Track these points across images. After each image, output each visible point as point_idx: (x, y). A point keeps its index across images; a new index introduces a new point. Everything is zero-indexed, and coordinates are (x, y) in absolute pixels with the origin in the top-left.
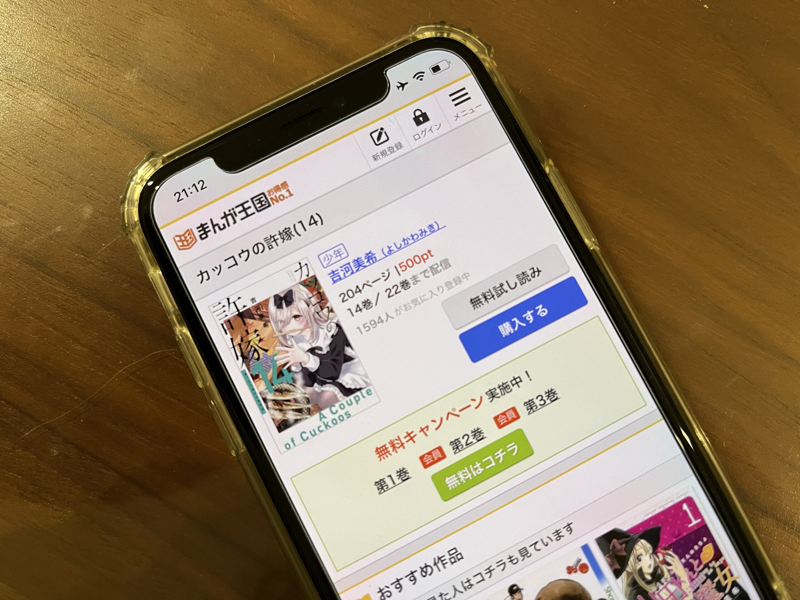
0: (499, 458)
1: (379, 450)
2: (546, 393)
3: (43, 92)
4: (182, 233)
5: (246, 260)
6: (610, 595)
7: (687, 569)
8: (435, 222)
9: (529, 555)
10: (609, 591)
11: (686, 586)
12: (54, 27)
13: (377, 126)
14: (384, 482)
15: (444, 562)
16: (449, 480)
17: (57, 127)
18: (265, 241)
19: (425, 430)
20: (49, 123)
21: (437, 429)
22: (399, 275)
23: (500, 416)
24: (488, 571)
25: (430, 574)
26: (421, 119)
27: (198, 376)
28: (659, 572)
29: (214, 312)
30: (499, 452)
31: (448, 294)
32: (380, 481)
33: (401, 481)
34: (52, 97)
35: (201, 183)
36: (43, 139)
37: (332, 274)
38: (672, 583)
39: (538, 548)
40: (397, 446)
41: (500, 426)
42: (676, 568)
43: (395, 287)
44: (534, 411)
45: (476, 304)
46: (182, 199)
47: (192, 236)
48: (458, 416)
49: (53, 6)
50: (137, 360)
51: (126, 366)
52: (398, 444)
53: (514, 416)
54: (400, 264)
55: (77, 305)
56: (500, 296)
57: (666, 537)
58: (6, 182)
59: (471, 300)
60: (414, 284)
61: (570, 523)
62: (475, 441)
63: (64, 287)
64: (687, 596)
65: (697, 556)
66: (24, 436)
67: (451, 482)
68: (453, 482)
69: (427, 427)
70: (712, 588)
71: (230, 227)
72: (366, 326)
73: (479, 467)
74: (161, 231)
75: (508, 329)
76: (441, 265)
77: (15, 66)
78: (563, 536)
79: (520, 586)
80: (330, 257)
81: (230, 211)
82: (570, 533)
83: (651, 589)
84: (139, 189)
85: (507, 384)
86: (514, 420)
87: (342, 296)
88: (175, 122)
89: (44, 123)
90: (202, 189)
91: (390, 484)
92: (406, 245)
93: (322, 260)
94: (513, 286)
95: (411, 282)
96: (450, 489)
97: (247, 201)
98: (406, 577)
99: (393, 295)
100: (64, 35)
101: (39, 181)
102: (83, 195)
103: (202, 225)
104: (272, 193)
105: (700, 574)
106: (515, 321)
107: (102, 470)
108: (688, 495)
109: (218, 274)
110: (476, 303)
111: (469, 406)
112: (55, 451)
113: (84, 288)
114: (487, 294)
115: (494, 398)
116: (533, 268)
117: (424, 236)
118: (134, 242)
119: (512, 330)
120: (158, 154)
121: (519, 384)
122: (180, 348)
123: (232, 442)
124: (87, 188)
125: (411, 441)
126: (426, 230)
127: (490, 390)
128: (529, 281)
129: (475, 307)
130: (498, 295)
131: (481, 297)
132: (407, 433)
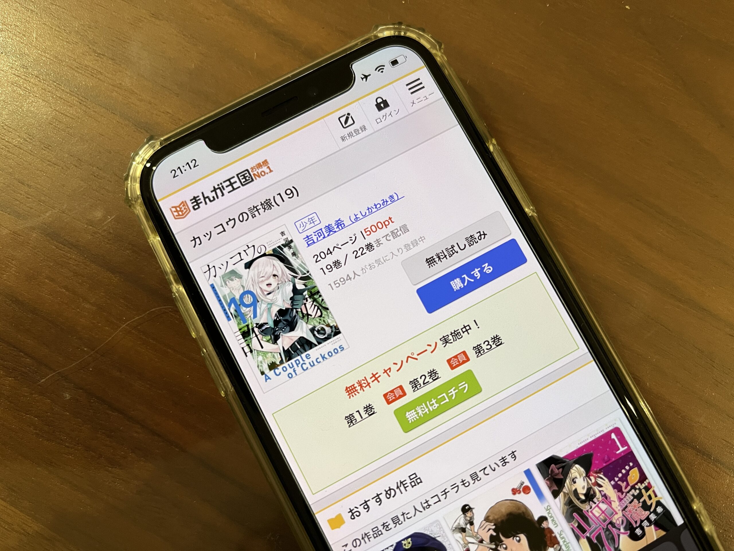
0: (453, 395)
1: (348, 389)
2: (492, 339)
4: (178, 205)
5: (233, 228)
6: (549, 513)
7: (616, 490)
8: (395, 193)
9: (479, 479)
10: (549, 510)
11: (616, 505)
12: (64, 30)
13: (344, 111)
14: (353, 416)
15: (406, 486)
16: (409, 415)
17: (68, 117)
18: (249, 211)
19: (388, 372)
20: (62, 114)
21: (398, 371)
22: (365, 239)
23: (453, 359)
24: (444, 493)
25: (393, 497)
26: (382, 105)
27: (193, 327)
28: (592, 492)
29: (205, 273)
30: (452, 390)
31: (407, 254)
32: (349, 416)
33: (368, 416)
34: (63, 90)
35: (194, 161)
36: (56, 127)
37: (307, 239)
38: (603, 502)
39: (486, 473)
40: (364, 385)
41: (452, 368)
42: (607, 489)
43: (361, 249)
44: (482, 355)
45: (431, 263)
46: (178, 176)
47: (186, 207)
48: (417, 359)
49: (63, 12)
50: (138, 316)
51: (129, 321)
52: (365, 383)
53: (465, 359)
54: (365, 230)
55: (86, 269)
56: (451, 256)
57: (597, 462)
58: (23, 164)
59: (427, 260)
60: (377, 246)
61: (514, 451)
62: (431, 380)
63: (75, 254)
64: (616, 513)
65: (624, 478)
66: (39, 383)
67: (411, 416)
68: (412, 416)
69: (390, 369)
70: (639, 507)
71: (218, 199)
72: (336, 283)
73: (435, 403)
74: (160, 203)
75: (458, 284)
76: (401, 230)
77: (31, 64)
78: (508, 462)
79: (472, 506)
80: (305, 224)
81: (218, 185)
82: (515, 460)
83: (585, 507)
84: (140, 168)
85: (458, 332)
86: (464, 362)
87: (316, 257)
88: (170, 111)
89: (57, 113)
90: (194, 167)
91: (358, 418)
92: (370, 213)
93: (298, 227)
94: (462, 248)
95: (375, 245)
96: (410, 422)
97: (234, 177)
98: (373, 499)
99: (360, 256)
100: (73, 37)
101: (53, 163)
102: (91, 174)
103: (195, 198)
104: (254, 170)
105: (628, 494)
106: (464, 277)
107: (108, 411)
108: (615, 426)
109: (209, 240)
110: (431, 262)
111: (426, 350)
112: (68, 395)
113: (93, 254)
114: (440, 254)
115: (447, 344)
116: (480, 232)
117: (385, 205)
118: (136, 213)
119: (462, 285)
120: (156, 137)
121: (468, 331)
122: (176, 303)
123: (222, 383)
124: (94, 168)
125: (376, 381)
126: (387, 200)
127: (444, 337)
128: (476, 243)
129: (430, 265)
130: (450, 255)
131: (435, 257)
132: (372, 374)
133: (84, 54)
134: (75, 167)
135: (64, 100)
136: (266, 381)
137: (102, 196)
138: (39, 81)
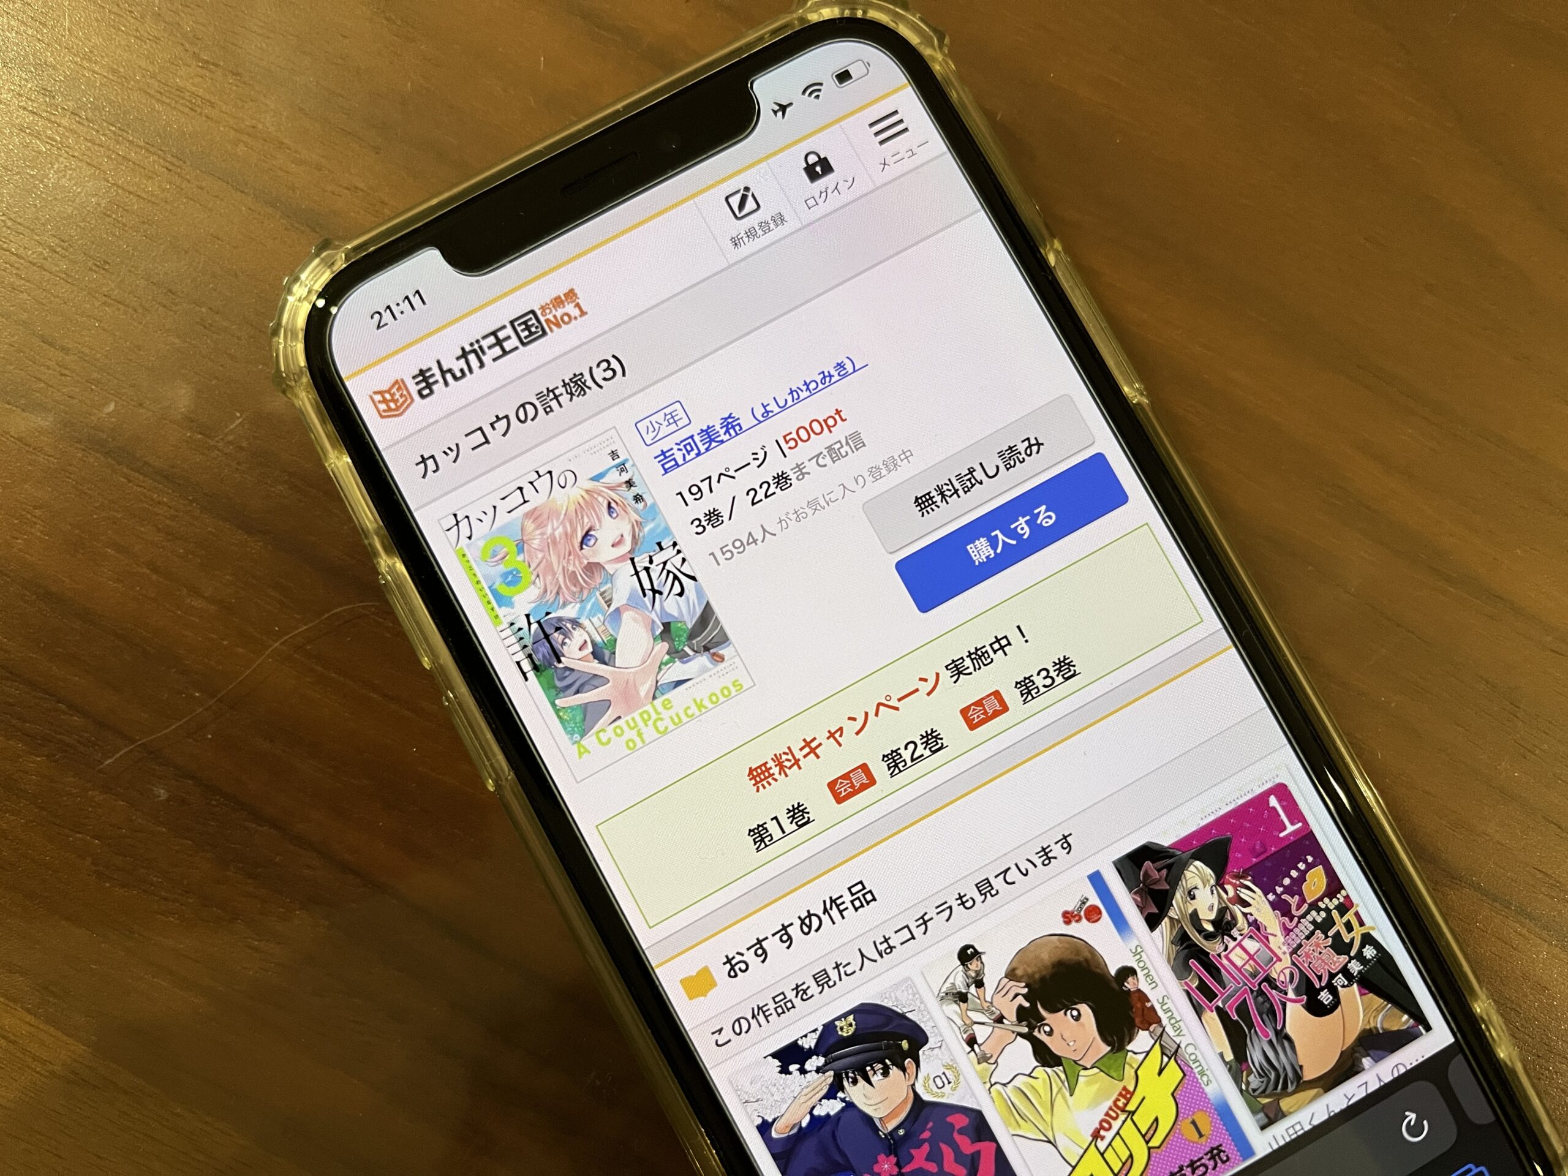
1: (755, 773)
2: (1056, 664)
3: (114, 133)
4: (385, 388)
5: (504, 435)
8: (848, 358)
11: (1278, 942)
13: (738, 183)
14: (764, 829)
17: (144, 199)
18: (538, 399)
19: (837, 735)
20: (130, 193)
21: (857, 733)
22: (785, 456)
23: (973, 707)
26: (818, 169)
27: (425, 646)
28: (1228, 918)
29: (448, 530)
31: (874, 488)
32: (757, 829)
33: (796, 828)
34: (132, 142)
36: (118, 222)
37: (662, 457)
38: (1251, 937)
40: (788, 764)
41: (972, 726)
42: (1258, 910)
44: (1033, 698)
45: (926, 507)
46: (386, 324)
47: (405, 392)
48: (897, 709)
50: (306, 625)
51: (285, 635)
52: (788, 760)
53: (998, 707)
55: (194, 525)
56: (969, 491)
59: (917, 499)
60: (798, 478)
62: (927, 753)
63: (168, 494)
64: (1279, 960)
66: (101, 767)
69: (841, 729)
71: (473, 375)
72: (724, 550)
74: (347, 383)
75: (984, 549)
77: (60, 87)
79: (979, 949)
80: (656, 426)
81: (472, 345)
83: (1214, 948)
84: (305, 309)
85: (984, 650)
86: (997, 714)
88: (362, 185)
89: (120, 191)
90: (420, 305)
91: (776, 833)
92: (796, 401)
93: (644, 432)
94: (991, 473)
95: (793, 476)
97: (504, 327)
99: (761, 500)
100: (150, 26)
101: (115, 301)
102: (197, 323)
103: (422, 372)
104: (548, 311)
106: (996, 536)
107: (248, 824)
109: (455, 461)
110: (926, 504)
111: (917, 690)
112: (162, 791)
113: (206, 494)
114: (945, 487)
115: (961, 676)
116: (1028, 439)
117: (827, 384)
118: (297, 405)
119: (992, 552)
120: (337, 243)
121: (1005, 649)
122: (388, 597)
123: (487, 763)
124: (204, 310)
125: (812, 755)
126: (832, 374)
127: (953, 661)
128: (1021, 462)
129: (924, 511)
130: (966, 489)
131: (934, 493)
132: (804, 740)
133: (173, 63)
134: (161, 308)
135: (134, 163)
136: (580, 757)
137: (221, 369)
138: (79, 123)
